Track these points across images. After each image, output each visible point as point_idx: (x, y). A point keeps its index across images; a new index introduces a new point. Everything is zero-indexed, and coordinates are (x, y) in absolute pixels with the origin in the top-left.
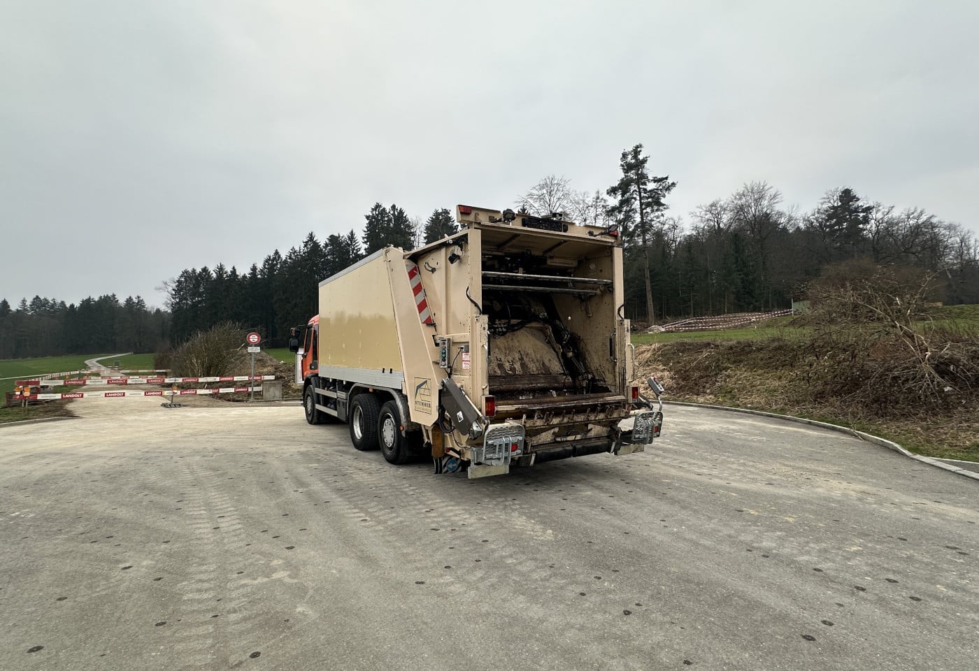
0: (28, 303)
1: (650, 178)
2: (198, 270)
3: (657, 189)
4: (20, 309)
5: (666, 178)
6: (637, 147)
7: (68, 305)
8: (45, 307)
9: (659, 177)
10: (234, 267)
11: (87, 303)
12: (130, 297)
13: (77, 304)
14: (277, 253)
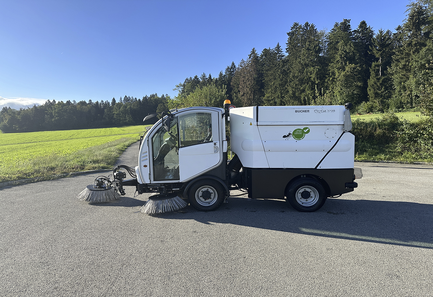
0: (123, 99)
2: (193, 78)
4: (119, 102)
7: (138, 100)
8: (129, 101)
10: (210, 75)
11: (145, 98)
12: (163, 95)
13: (141, 99)
14: (233, 64)
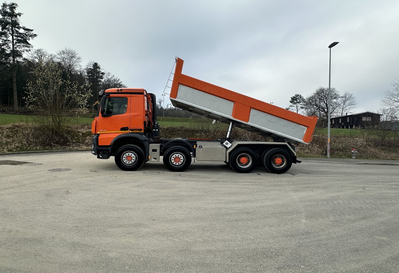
1: (21, 25)
3: (25, 34)
5: (32, 30)
6: (13, 4)
9: (27, 27)
